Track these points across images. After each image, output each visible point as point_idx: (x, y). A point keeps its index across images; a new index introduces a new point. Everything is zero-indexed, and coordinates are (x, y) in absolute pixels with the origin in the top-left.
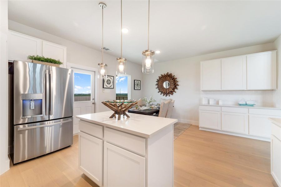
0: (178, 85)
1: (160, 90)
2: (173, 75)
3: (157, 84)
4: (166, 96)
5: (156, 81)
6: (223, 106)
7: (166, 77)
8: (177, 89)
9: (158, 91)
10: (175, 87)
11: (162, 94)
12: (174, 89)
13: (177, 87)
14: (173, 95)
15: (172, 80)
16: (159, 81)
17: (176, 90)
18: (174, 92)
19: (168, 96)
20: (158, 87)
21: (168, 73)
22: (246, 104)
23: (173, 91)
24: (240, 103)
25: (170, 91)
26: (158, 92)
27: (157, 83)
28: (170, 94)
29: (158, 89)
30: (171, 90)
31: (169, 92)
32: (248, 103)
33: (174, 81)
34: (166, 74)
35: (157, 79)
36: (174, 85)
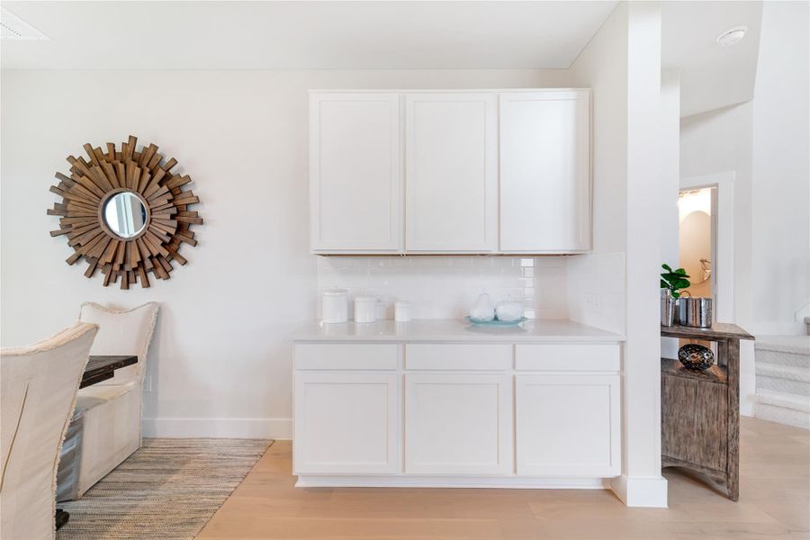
0: (201, 222)
1: (83, 251)
2: (167, 160)
3: (58, 210)
4: (127, 285)
5: (53, 189)
6: (409, 342)
7: (121, 166)
8: (196, 244)
9: (71, 252)
10: (181, 228)
11: (101, 277)
12: (172, 245)
13: (195, 229)
14: (169, 277)
15: (161, 184)
16: (69, 187)
17: (186, 250)
18: (175, 263)
19: (137, 287)
20: (66, 230)
21: (133, 140)
22: (496, 318)
23: (165, 253)
24: (476, 314)
25: (147, 254)
26: (72, 262)
27: (60, 200)
28: (151, 276)
29: (64, 240)
30: (157, 248)
31: (141, 263)
32: (502, 312)
33: (175, 192)
34: (119, 149)
35: (59, 175)
36: (173, 217)
